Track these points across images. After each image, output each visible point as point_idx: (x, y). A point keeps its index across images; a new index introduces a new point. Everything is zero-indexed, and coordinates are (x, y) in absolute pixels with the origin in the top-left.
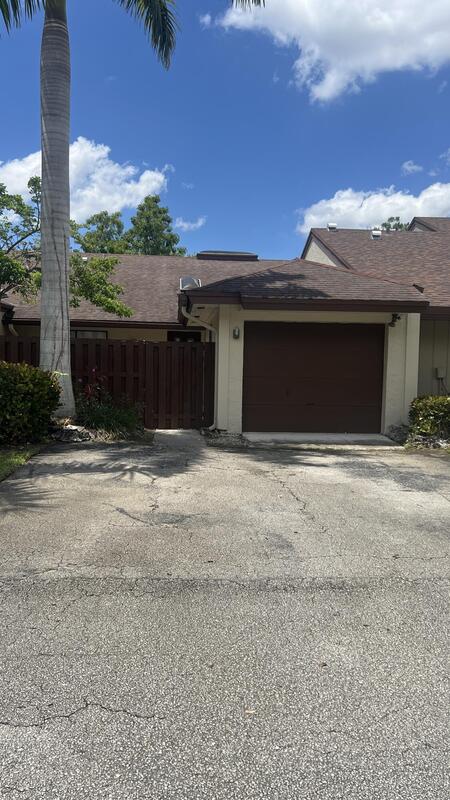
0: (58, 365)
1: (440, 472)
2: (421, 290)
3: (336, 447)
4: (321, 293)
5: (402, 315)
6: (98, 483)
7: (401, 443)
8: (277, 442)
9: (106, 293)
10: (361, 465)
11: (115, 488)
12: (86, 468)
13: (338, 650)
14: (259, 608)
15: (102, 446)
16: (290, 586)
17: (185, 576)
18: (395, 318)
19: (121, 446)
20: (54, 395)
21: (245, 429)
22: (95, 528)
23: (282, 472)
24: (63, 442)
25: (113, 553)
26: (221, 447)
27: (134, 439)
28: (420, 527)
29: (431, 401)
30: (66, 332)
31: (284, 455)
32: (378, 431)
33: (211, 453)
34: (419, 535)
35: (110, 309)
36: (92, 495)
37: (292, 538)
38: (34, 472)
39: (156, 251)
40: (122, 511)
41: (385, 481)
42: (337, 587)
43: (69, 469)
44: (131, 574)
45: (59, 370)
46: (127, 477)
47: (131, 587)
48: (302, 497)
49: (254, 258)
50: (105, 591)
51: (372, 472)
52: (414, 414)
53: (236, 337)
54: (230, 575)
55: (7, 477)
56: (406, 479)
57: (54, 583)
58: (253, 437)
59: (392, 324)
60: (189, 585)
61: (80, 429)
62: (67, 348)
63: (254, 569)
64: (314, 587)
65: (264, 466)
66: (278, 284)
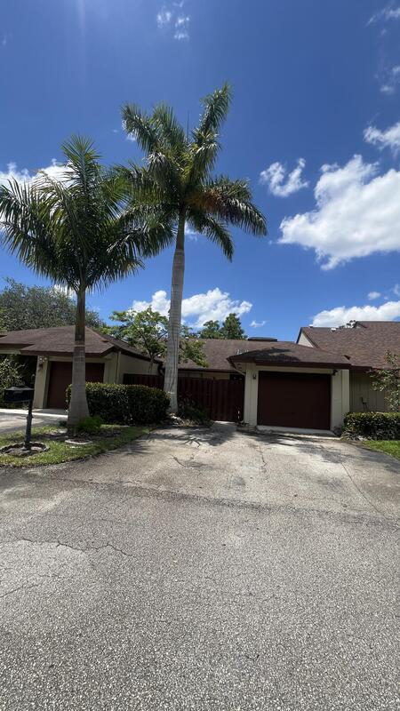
0: (171, 389)
1: (351, 454)
2: (348, 358)
3: (302, 436)
4: (295, 358)
5: (340, 371)
6: (174, 445)
7: (339, 436)
8: (273, 431)
9: (198, 357)
10: (308, 446)
11: (180, 448)
12: (173, 437)
13: (235, 539)
14: (211, 513)
15: (187, 427)
16: (231, 505)
17: (185, 493)
18: (335, 372)
19: (195, 428)
20: (167, 403)
21: (258, 424)
22: (159, 466)
23: (263, 447)
24: (169, 424)
25: (160, 479)
26: (242, 432)
27: (203, 425)
28: (319, 482)
29: (354, 415)
30: (176, 374)
31: (272, 438)
32: (329, 429)
33: (236, 435)
34: (316, 485)
35: (199, 364)
36: (168, 450)
37: (247, 480)
38: (150, 437)
39: (233, 337)
40: (176, 459)
41: (317, 455)
42: (256, 508)
43: (165, 437)
44: (162, 488)
45: (171, 392)
46: (188, 444)
47: (158, 495)
48: (266, 460)
49: (275, 340)
50: (147, 496)
51: (312, 450)
52: (345, 421)
53: (254, 378)
54: (206, 495)
55: (137, 438)
56: (329, 456)
57: (127, 488)
58: (261, 428)
59: (334, 374)
60: (184, 497)
61: (178, 418)
62: (176, 381)
63: (220, 493)
64: (244, 506)
65: (257, 443)
66: (275, 354)
